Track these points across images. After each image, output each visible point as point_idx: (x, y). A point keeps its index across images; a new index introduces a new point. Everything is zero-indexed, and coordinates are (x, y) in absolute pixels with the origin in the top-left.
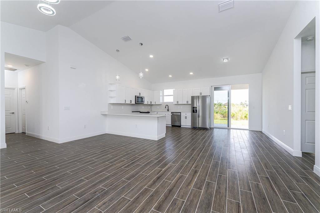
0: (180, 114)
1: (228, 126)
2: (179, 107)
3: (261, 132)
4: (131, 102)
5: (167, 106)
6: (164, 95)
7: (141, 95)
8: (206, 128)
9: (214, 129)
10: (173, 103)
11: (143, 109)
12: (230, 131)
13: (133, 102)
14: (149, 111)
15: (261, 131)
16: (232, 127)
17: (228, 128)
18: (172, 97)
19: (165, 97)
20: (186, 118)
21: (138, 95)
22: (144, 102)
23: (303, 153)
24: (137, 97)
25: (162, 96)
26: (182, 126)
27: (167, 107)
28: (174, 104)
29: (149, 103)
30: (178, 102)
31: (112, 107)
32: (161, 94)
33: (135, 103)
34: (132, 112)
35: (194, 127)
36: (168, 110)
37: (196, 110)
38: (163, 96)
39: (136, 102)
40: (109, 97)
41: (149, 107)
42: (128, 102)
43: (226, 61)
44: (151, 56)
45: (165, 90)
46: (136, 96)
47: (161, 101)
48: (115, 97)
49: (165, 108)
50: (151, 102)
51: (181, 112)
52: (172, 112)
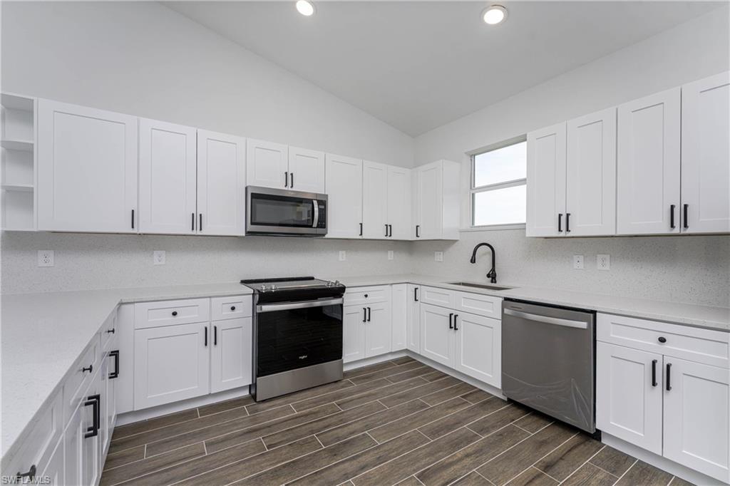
4: (198, 227)
7: (304, 186)
10: (522, 227)
14: (342, 282)
20: (659, 376)
24: (256, 196)
28: (529, 235)
33: (242, 234)
36: (491, 278)
38: (469, 191)
39: (249, 227)
46: (246, 191)
49: (473, 261)
50: (389, 228)
51: (594, 312)
52: (506, 299)
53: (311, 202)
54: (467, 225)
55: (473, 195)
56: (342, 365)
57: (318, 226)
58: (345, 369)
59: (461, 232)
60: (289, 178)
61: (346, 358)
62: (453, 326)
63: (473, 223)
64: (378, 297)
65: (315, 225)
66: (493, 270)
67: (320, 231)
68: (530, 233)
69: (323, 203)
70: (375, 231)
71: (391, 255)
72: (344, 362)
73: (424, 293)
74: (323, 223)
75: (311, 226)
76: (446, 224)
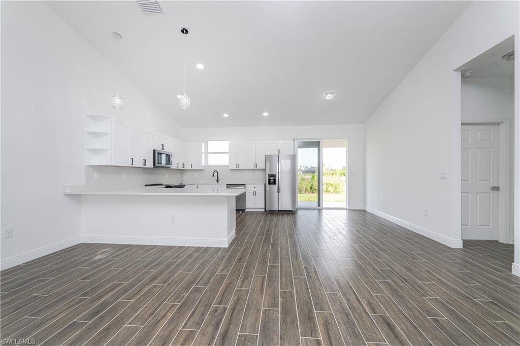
1: (319, 205)
2: (238, 174)
3: (364, 211)
4: (145, 165)
5: (216, 173)
6: (209, 151)
7: (167, 150)
8: (291, 211)
9: (299, 211)
10: (228, 166)
11: (167, 178)
12: (322, 212)
13: (150, 164)
15: (363, 209)
16: (324, 206)
17: (319, 208)
18: (228, 155)
19: (209, 155)
20: (255, 194)
21: (159, 148)
22: (172, 164)
23: (466, 243)
24: (158, 153)
25: (204, 153)
26: (246, 210)
27: (216, 175)
28: (230, 168)
29: (181, 167)
30: (237, 165)
31: (96, 176)
32: (203, 151)
33: (153, 167)
34: (146, 185)
35: (270, 211)
36: (218, 181)
37: (275, 180)
38: (207, 153)
39: (157, 164)
40: (87, 149)
41: (178, 175)
42: (138, 163)
43: (329, 98)
44: (200, 66)
45: (209, 142)
46: (154, 151)
47: (203, 164)
48: (108, 150)
49: (213, 176)
51: (245, 184)
52: (228, 185)
53: (169, 155)
54: (206, 165)
60: (163, 146)
65: (170, 164)
66: (218, 178)
67: (171, 166)
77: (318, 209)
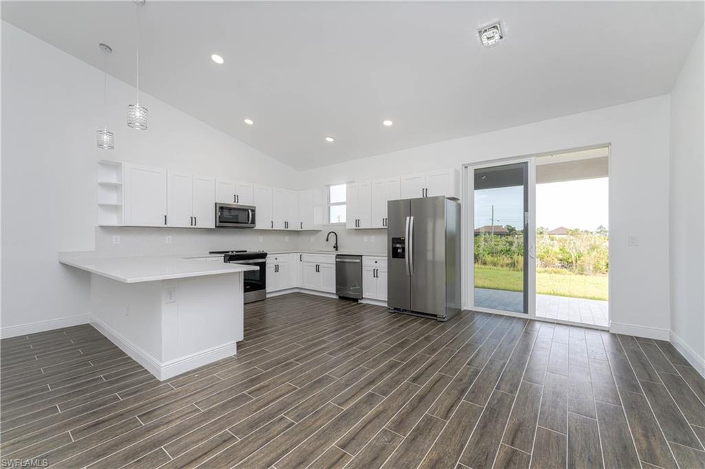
0: (359, 261)
1: (525, 310)
2: (360, 238)
4: (194, 223)
6: (331, 202)
7: (243, 202)
8: (436, 316)
10: (344, 225)
14: (265, 252)
18: (345, 207)
20: (376, 274)
21: (228, 201)
24: (222, 208)
26: (364, 301)
30: (357, 222)
31: (116, 239)
33: (214, 227)
34: (211, 253)
35: (395, 309)
36: (336, 248)
37: (403, 249)
38: (329, 204)
42: (179, 223)
44: (218, 59)
45: (331, 187)
46: (216, 204)
49: (327, 240)
50: (286, 223)
51: (361, 256)
52: (338, 255)
53: (247, 210)
54: (326, 223)
55: (329, 207)
56: (265, 293)
57: (251, 223)
58: (268, 296)
59: (323, 226)
60: (236, 198)
61: (268, 289)
62: (318, 271)
63: (329, 221)
64: (282, 259)
65: (250, 222)
66: (336, 244)
67: (252, 225)
68: (348, 227)
69: (253, 211)
70: (279, 226)
71: (287, 238)
72: (267, 292)
73: (305, 257)
74: (253, 222)
75: (248, 223)
76: (315, 222)
77: (525, 320)
